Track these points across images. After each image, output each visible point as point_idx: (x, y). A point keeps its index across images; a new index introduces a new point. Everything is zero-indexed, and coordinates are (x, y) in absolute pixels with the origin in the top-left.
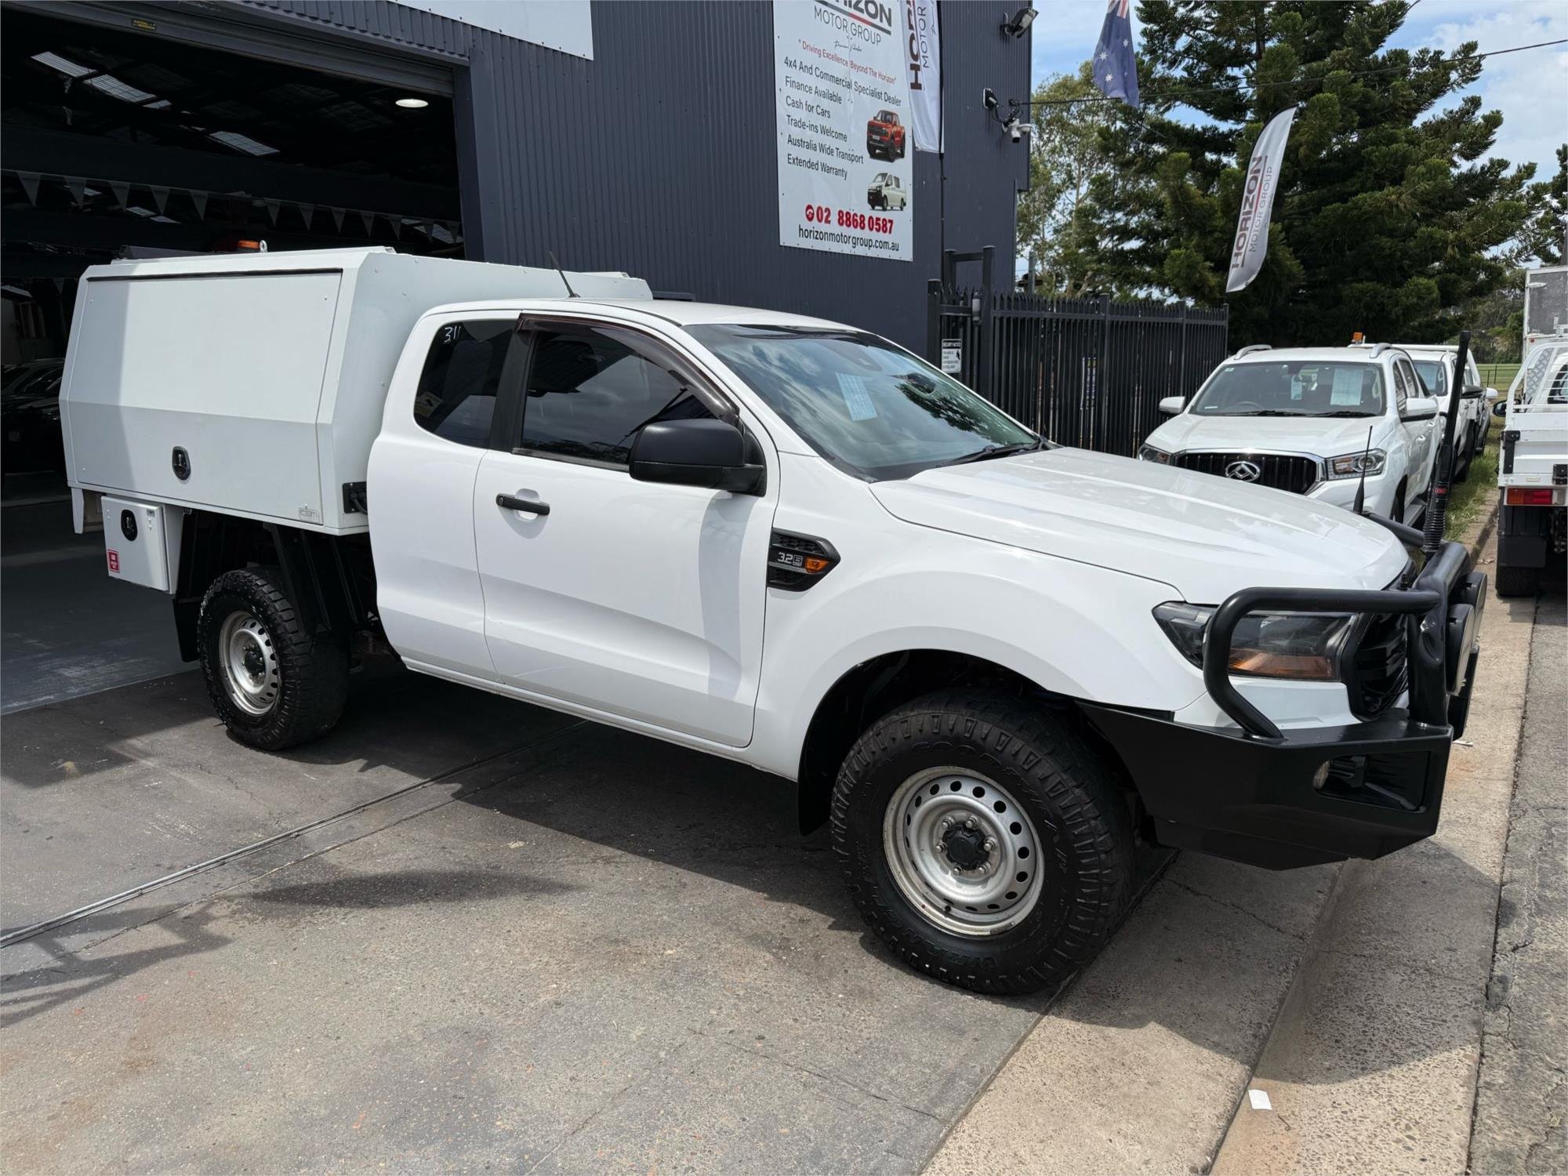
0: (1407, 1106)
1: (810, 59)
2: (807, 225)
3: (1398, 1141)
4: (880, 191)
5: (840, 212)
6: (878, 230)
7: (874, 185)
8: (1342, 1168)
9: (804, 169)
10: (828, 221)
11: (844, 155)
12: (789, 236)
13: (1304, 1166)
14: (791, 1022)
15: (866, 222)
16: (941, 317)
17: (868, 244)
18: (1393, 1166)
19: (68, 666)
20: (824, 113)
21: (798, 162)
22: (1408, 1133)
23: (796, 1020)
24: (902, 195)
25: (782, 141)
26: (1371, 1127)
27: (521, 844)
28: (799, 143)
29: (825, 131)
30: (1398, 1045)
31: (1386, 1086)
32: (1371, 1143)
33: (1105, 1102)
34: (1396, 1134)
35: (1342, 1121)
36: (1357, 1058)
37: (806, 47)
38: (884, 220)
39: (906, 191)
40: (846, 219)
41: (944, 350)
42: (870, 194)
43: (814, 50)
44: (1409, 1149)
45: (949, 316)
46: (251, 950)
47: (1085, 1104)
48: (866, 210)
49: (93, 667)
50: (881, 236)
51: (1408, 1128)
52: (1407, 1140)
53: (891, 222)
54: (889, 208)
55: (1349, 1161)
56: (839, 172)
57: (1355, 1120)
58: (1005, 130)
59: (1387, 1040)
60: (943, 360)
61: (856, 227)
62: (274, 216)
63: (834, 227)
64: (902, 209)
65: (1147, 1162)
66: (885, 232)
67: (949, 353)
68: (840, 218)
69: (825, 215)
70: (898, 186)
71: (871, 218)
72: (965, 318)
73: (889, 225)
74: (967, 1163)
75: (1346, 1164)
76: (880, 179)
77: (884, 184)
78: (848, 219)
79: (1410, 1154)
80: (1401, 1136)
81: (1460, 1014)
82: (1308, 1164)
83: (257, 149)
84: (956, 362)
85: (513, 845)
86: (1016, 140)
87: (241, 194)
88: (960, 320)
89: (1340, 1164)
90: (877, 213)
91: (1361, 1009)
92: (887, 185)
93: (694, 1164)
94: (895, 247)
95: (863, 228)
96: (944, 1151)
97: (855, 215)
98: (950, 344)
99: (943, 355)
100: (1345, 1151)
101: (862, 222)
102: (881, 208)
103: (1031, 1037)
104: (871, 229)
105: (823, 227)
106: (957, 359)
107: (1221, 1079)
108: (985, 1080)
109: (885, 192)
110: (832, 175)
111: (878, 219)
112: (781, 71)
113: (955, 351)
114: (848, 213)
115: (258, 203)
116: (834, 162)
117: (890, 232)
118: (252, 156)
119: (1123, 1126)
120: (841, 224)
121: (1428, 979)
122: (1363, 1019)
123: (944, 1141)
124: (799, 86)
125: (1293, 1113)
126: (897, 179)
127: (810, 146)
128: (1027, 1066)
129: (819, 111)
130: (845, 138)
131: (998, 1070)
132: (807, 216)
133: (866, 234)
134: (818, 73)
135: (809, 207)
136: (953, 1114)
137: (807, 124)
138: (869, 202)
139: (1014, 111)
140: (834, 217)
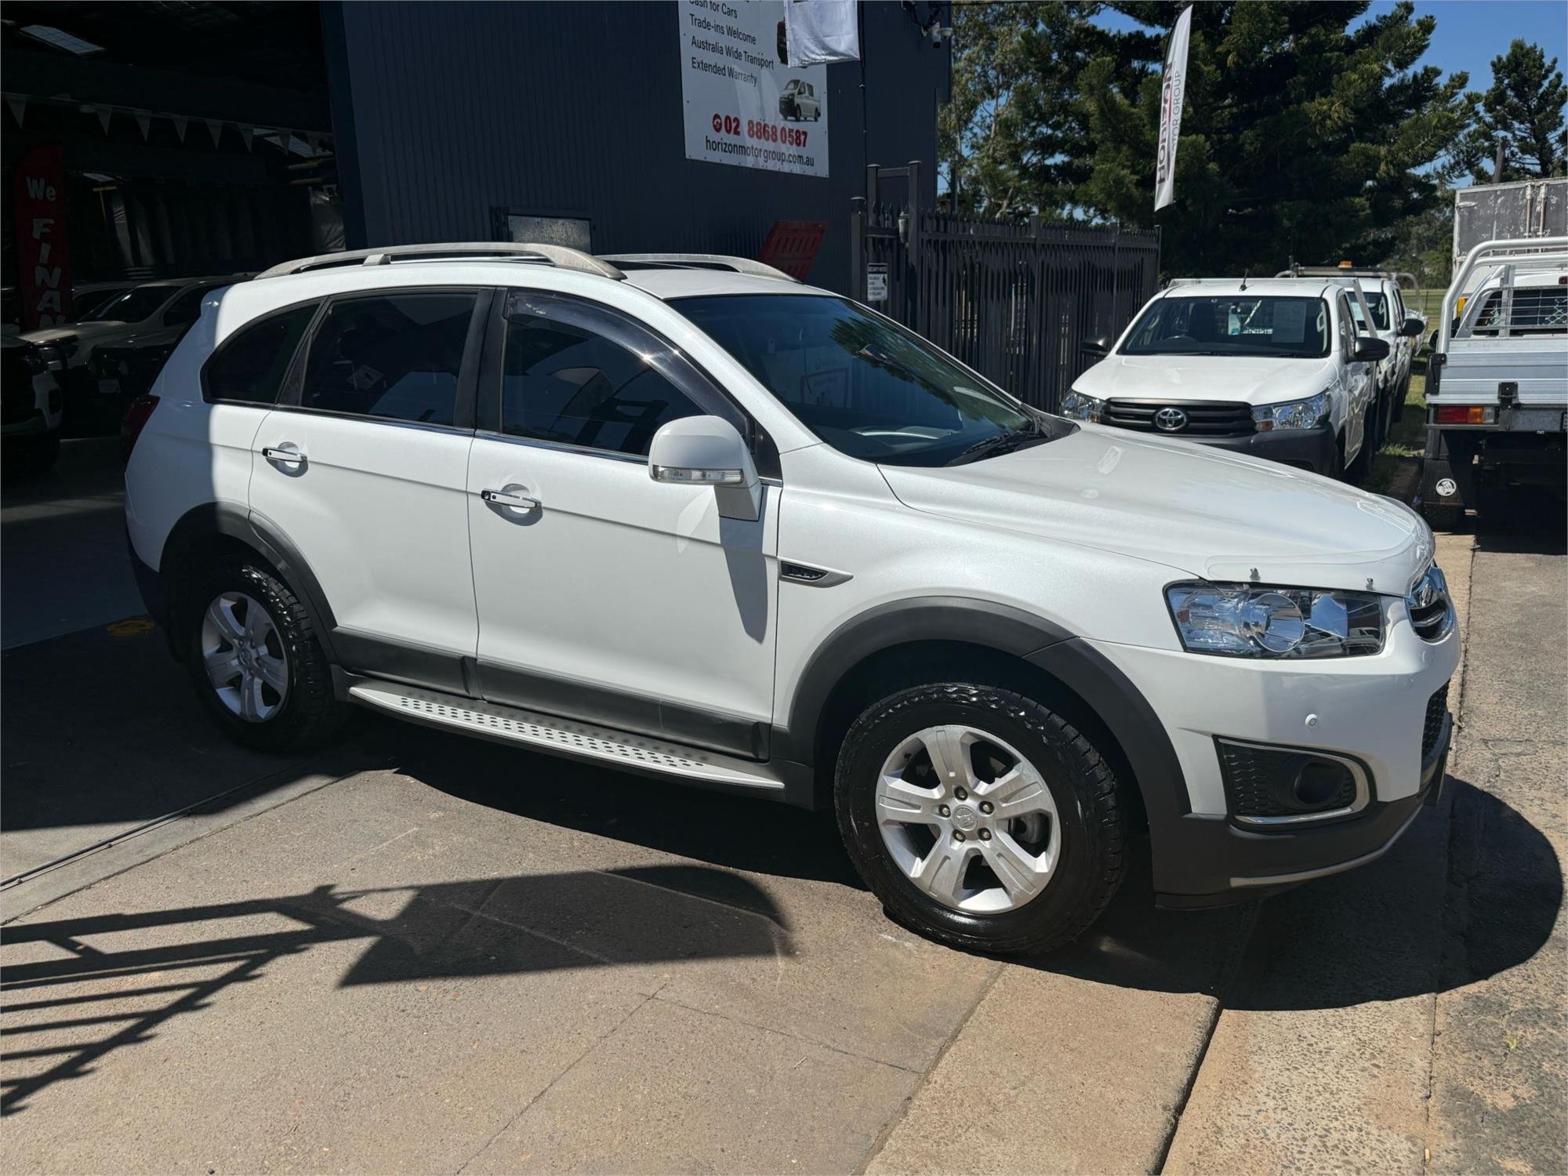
0: (1371, 1036)
2: (715, 137)
3: (1363, 1070)
4: (792, 100)
5: (750, 122)
6: (791, 143)
7: (786, 93)
9: (710, 74)
10: (737, 133)
11: (753, 60)
12: (695, 149)
13: (1274, 1098)
15: (778, 134)
17: (780, 157)
20: (731, 12)
21: (706, 67)
24: (816, 104)
25: (684, 41)
26: (1337, 1058)
28: (704, 45)
29: (732, 32)
32: (1338, 1073)
35: (1308, 1054)
38: (798, 131)
39: (821, 99)
40: (757, 130)
41: (869, 276)
42: (782, 102)
45: (874, 239)
47: (1055, 1049)
48: (778, 121)
50: (794, 149)
52: (1372, 1068)
53: (805, 134)
54: (802, 118)
56: (748, 78)
57: (1321, 1052)
58: (925, 33)
61: (767, 139)
62: (105, 122)
63: (744, 139)
64: (816, 120)
65: (1121, 1103)
66: (798, 144)
67: (875, 278)
68: (751, 129)
69: (734, 125)
70: (812, 94)
72: (891, 240)
73: (802, 137)
75: (1314, 1094)
76: (792, 86)
77: (796, 91)
78: (759, 130)
79: (1376, 1082)
80: (1367, 1065)
82: (1278, 1096)
83: (80, 47)
84: (882, 288)
86: (937, 45)
87: (66, 98)
88: (886, 242)
90: (790, 124)
91: (1322, 944)
92: (800, 93)
94: (810, 162)
95: (775, 140)
96: (916, 1103)
97: (766, 125)
98: (875, 269)
99: (869, 281)
100: (1312, 1082)
101: (775, 133)
102: (793, 118)
103: (996, 985)
104: (784, 142)
105: (731, 139)
106: (883, 285)
107: (1188, 1019)
108: (953, 1030)
109: (798, 100)
110: (741, 82)
111: (791, 131)
113: (881, 276)
114: (758, 124)
115: (86, 109)
116: (743, 66)
117: (804, 146)
118: (71, 54)
119: (1096, 1070)
120: (752, 136)
121: (1385, 912)
122: (1324, 954)
123: (916, 1092)
125: (1260, 1048)
126: (811, 87)
127: (715, 48)
129: (726, 10)
130: (754, 40)
131: (965, 1019)
132: (715, 126)
133: (778, 147)
135: (717, 116)
136: (923, 1065)
137: (712, 24)
138: (782, 111)
139: (936, 13)
140: (744, 128)
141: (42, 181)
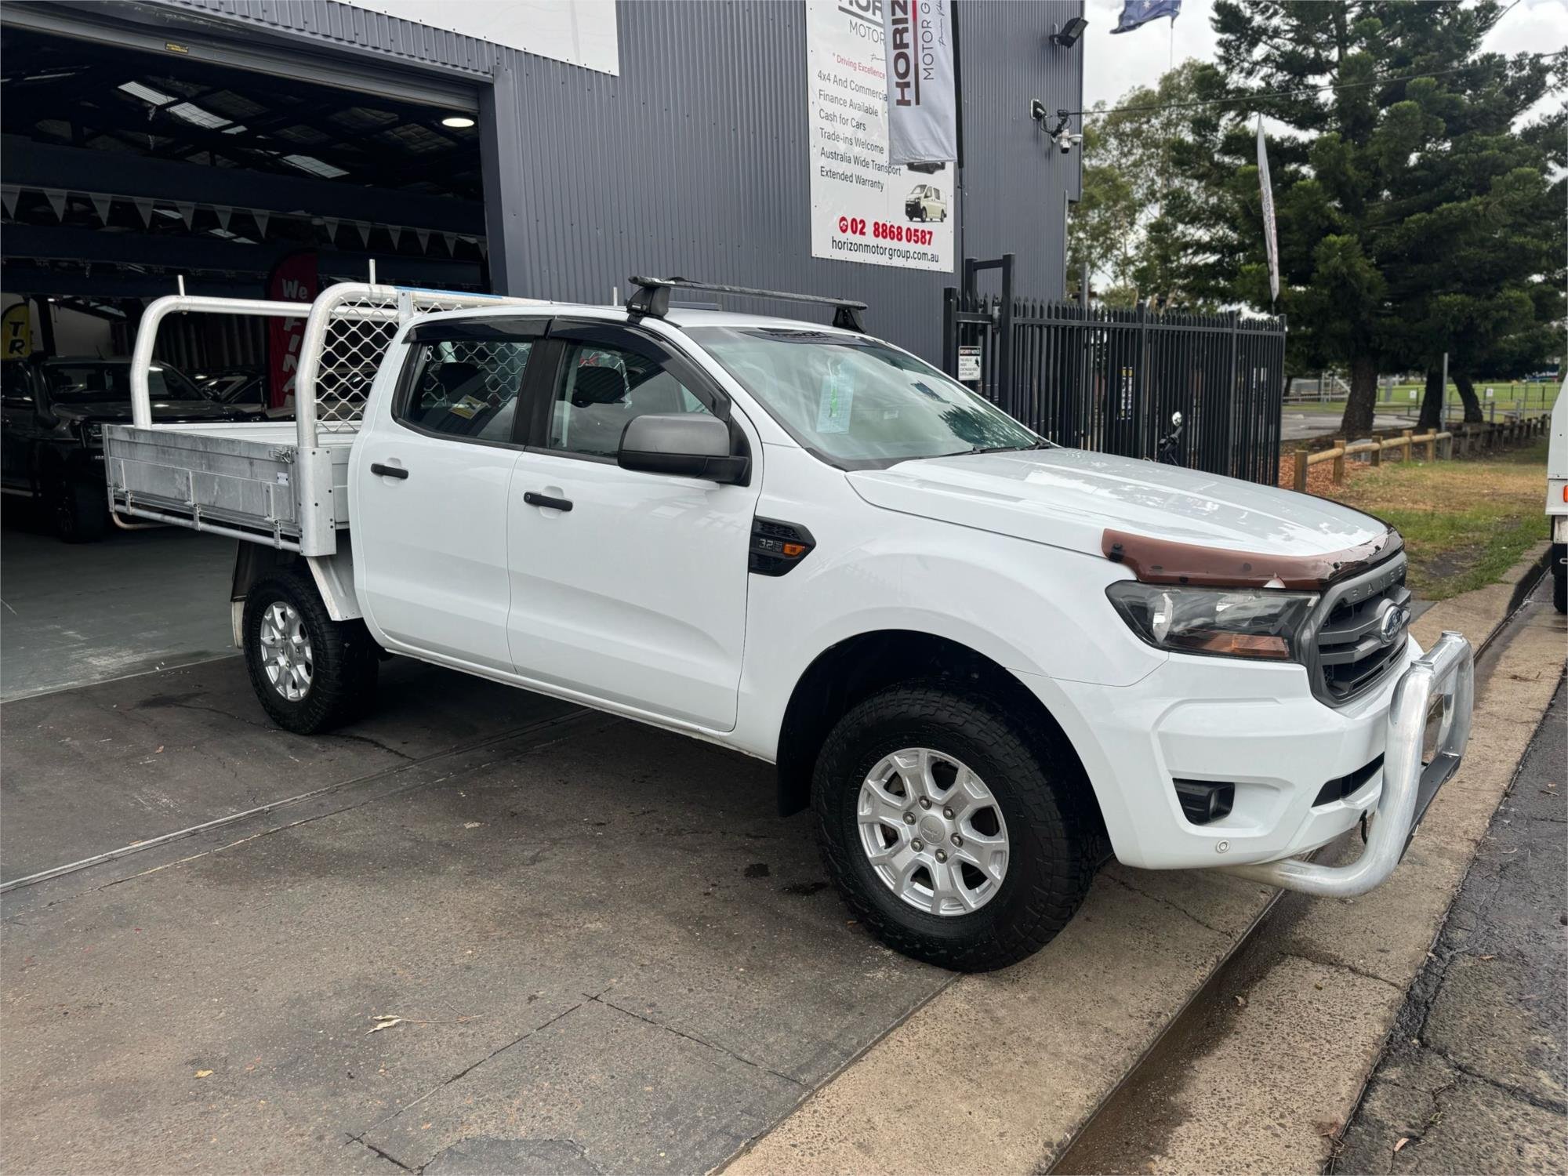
1: (844, 72)
2: (841, 237)
3: (1268, 1128)
4: (919, 203)
5: (876, 224)
6: (916, 242)
7: (912, 197)
8: (1202, 1150)
9: (838, 181)
10: (862, 233)
11: (880, 168)
12: (822, 247)
14: (686, 991)
15: (904, 234)
16: (958, 324)
17: (906, 255)
18: (1255, 1151)
19: (98, 656)
20: (859, 125)
21: (833, 174)
22: (1281, 1121)
23: (691, 990)
24: (943, 207)
25: (814, 152)
26: (1245, 1114)
27: (477, 825)
28: (834, 155)
29: (864, 145)
30: (1297, 1038)
31: (1271, 1076)
32: (1240, 1128)
33: (974, 1077)
34: (1267, 1121)
36: (1251, 1048)
37: (841, 60)
38: (923, 231)
39: (947, 201)
40: (881, 230)
41: (960, 357)
42: (908, 206)
43: (850, 64)
44: (1277, 1135)
45: (966, 324)
46: (199, 911)
47: (954, 1078)
48: (905, 223)
49: (121, 657)
50: (920, 248)
51: (1282, 1116)
52: (1277, 1127)
53: (930, 233)
54: (928, 219)
55: (1212, 1144)
56: (873, 184)
57: (1230, 1107)
58: (1055, 140)
59: (1288, 1034)
60: (960, 367)
61: (892, 239)
62: (332, 232)
63: (869, 239)
64: (942, 221)
65: (1002, 1135)
66: (923, 243)
67: (967, 360)
68: (876, 230)
69: (860, 226)
70: (938, 197)
71: (908, 229)
72: (985, 326)
73: (928, 237)
74: (818, 1126)
76: (918, 190)
77: (923, 195)
78: (884, 231)
80: (1273, 1123)
81: (1372, 1012)
83: (330, 171)
84: (975, 369)
85: (468, 826)
86: (1065, 151)
87: (301, 213)
88: (979, 327)
89: (1201, 1147)
90: (916, 225)
91: (1272, 1003)
92: (926, 197)
93: (553, 1114)
94: (934, 259)
95: (900, 239)
96: (798, 1113)
97: (892, 226)
98: (967, 352)
99: (960, 362)
101: (900, 233)
102: (919, 220)
103: (917, 1014)
104: (909, 241)
105: (857, 239)
106: (976, 366)
107: (1101, 1062)
108: (859, 1051)
109: (923, 203)
110: (867, 187)
111: (916, 231)
112: (814, 83)
113: (974, 358)
114: (884, 225)
115: (317, 222)
116: (870, 174)
117: (929, 244)
118: (324, 178)
119: (987, 1101)
120: (877, 236)
121: (1350, 978)
122: (1271, 1014)
123: (801, 1104)
124: (833, 100)
126: (937, 191)
127: (844, 158)
128: (906, 1041)
129: (854, 123)
130: (882, 150)
131: (875, 1043)
132: (841, 228)
133: (903, 245)
134: (853, 86)
135: (843, 219)
136: (818, 1081)
137: (842, 136)
138: (908, 213)
139: (1064, 121)
140: (869, 229)
141: (296, 282)
